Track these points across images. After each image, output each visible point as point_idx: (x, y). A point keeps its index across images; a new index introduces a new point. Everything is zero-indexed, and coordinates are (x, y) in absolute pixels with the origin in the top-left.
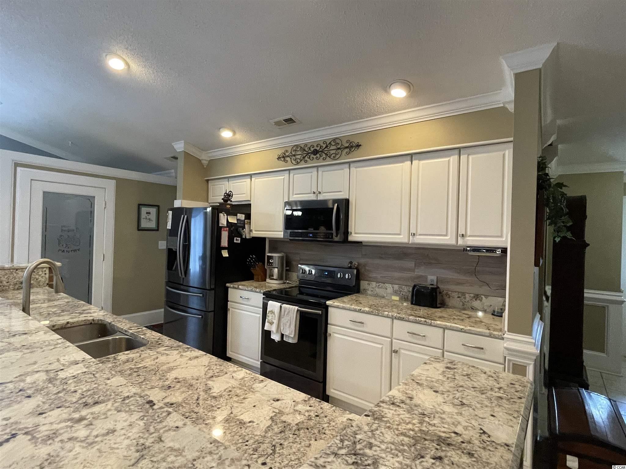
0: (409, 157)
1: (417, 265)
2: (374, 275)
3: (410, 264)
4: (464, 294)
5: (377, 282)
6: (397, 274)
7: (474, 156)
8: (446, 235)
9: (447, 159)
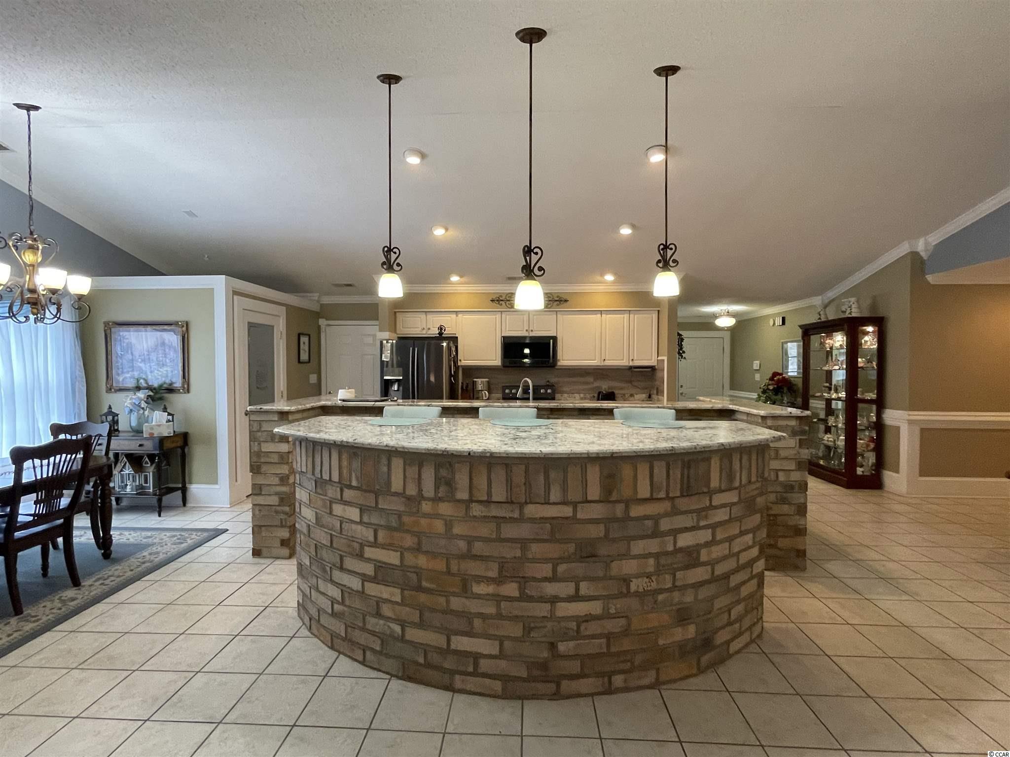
0: (600, 312)
1: (595, 380)
2: (565, 389)
3: (591, 379)
4: (624, 395)
5: (568, 394)
6: (581, 387)
7: (638, 315)
8: (623, 360)
9: (622, 316)
